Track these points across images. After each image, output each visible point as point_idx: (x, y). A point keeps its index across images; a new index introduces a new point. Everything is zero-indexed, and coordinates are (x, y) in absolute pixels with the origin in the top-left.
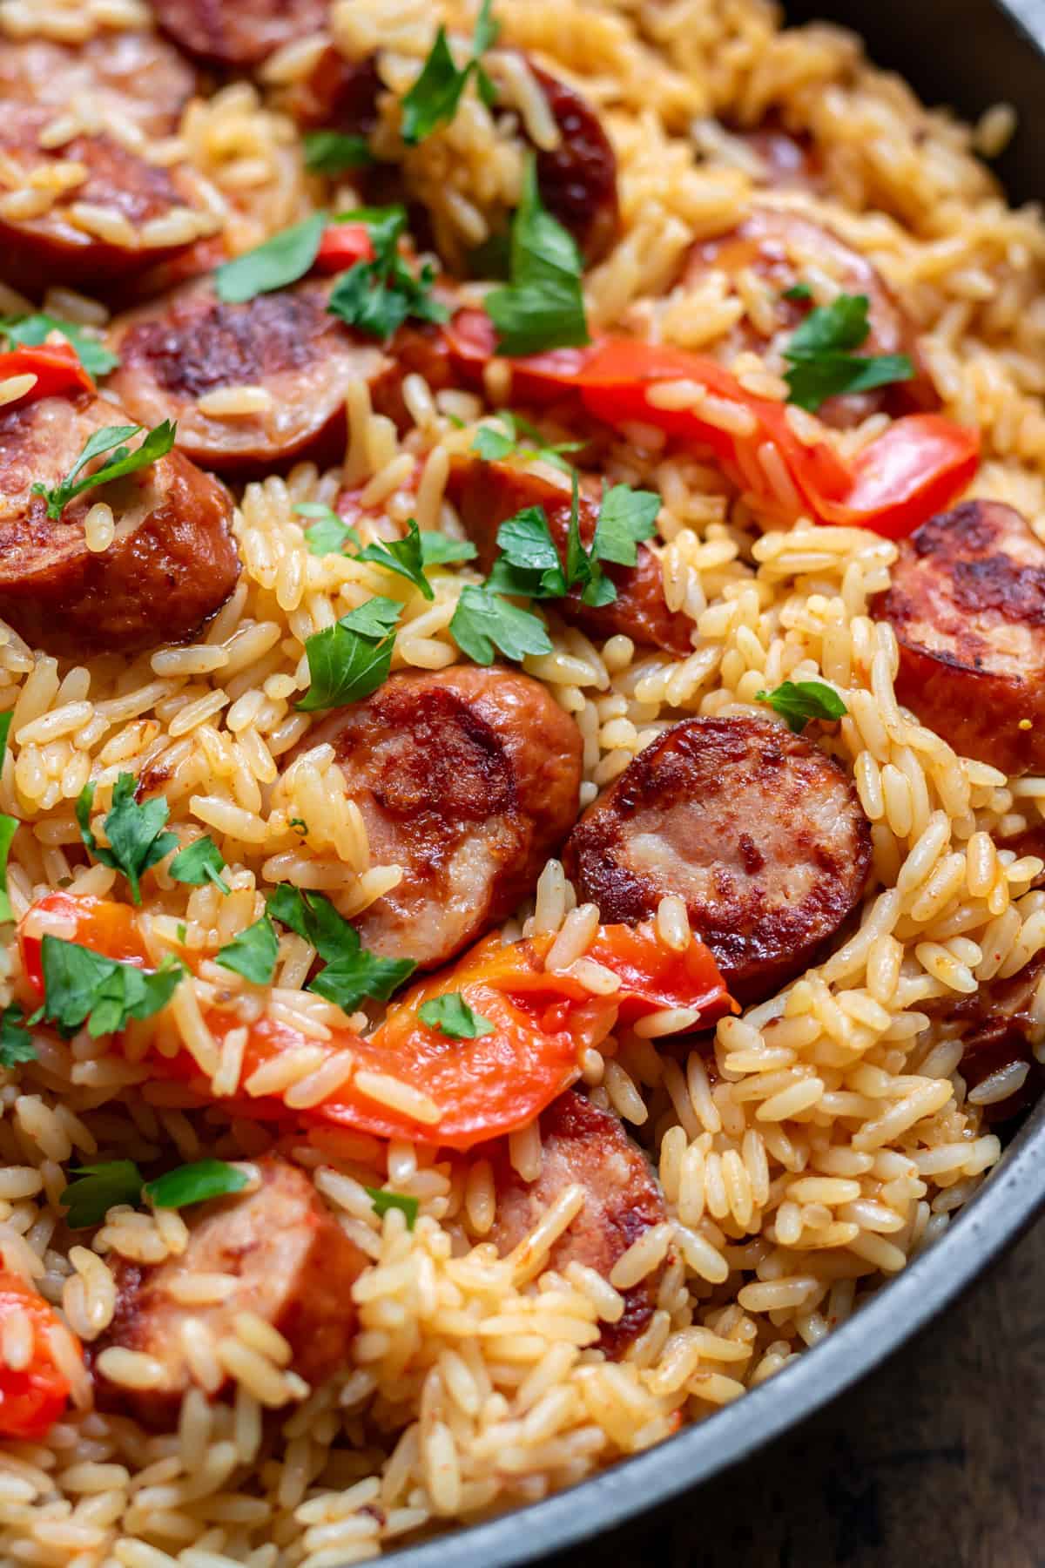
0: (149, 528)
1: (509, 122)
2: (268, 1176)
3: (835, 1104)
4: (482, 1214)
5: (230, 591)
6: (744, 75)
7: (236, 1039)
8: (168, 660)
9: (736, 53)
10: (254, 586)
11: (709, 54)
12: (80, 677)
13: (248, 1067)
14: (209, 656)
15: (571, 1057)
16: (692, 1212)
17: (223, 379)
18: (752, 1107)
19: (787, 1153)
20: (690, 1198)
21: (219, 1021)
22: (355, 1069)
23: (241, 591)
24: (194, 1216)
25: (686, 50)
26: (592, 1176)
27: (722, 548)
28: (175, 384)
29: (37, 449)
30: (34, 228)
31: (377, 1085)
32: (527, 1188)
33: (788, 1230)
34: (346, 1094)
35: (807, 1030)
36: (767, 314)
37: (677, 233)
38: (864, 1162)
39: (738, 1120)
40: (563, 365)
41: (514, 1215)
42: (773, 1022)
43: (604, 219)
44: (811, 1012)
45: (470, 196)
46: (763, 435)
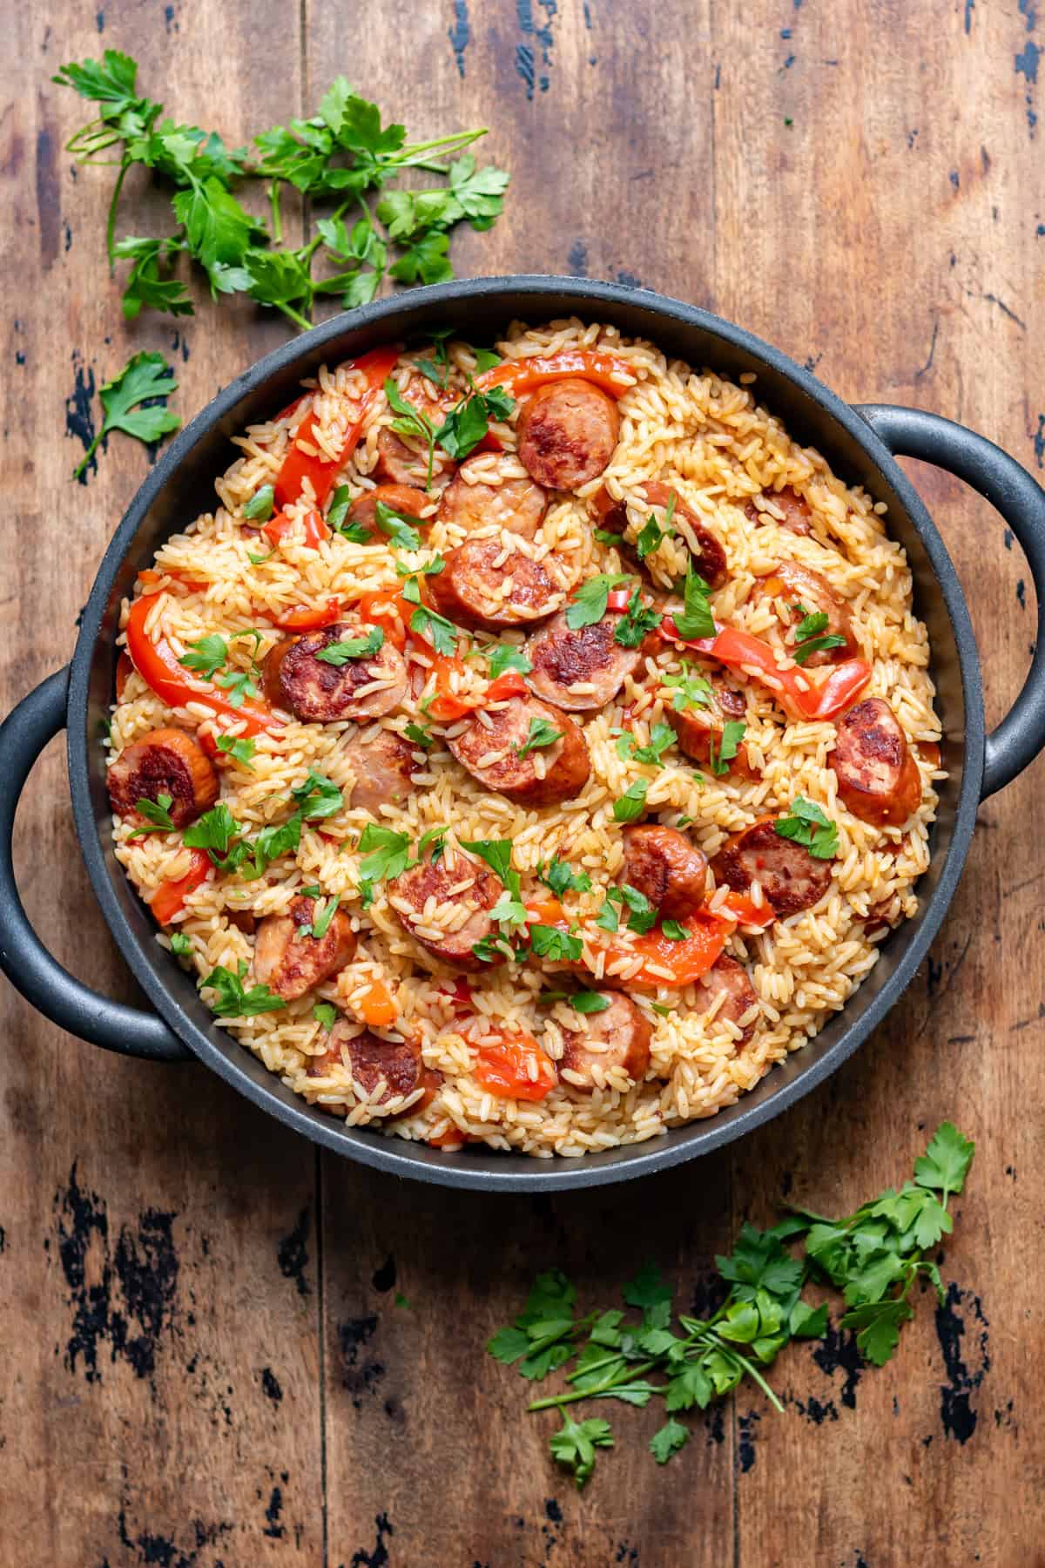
0: (558, 763)
1: (681, 540)
2: (615, 1001)
3: (816, 960)
4: (691, 1001)
5: (587, 778)
6: (776, 476)
7: (602, 955)
8: (566, 805)
9: (771, 467)
10: (597, 776)
11: (760, 466)
12: (534, 815)
13: (606, 965)
14: (581, 802)
15: (720, 942)
16: (767, 998)
17: (576, 677)
18: (787, 959)
19: (801, 975)
20: (765, 993)
21: (595, 949)
22: (645, 962)
23: (592, 777)
24: (589, 1016)
25: (751, 466)
26: (730, 984)
27: (771, 732)
28: (557, 678)
29: (510, 723)
30: (496, 617)
31: (652, 968)
32: (707, 989)
33: (801, 1002)
34: (642, 972)
35: (807, 934)
36: (787, 620)
37: (751, 580)
38: (828, 978)
39: (782, 962)
40: (707, 646)
41: (702, 998)
42: (794, 927)
43: (721, 577)
44: (808, 928)
45: (666, 572)
46: (786, 691)
